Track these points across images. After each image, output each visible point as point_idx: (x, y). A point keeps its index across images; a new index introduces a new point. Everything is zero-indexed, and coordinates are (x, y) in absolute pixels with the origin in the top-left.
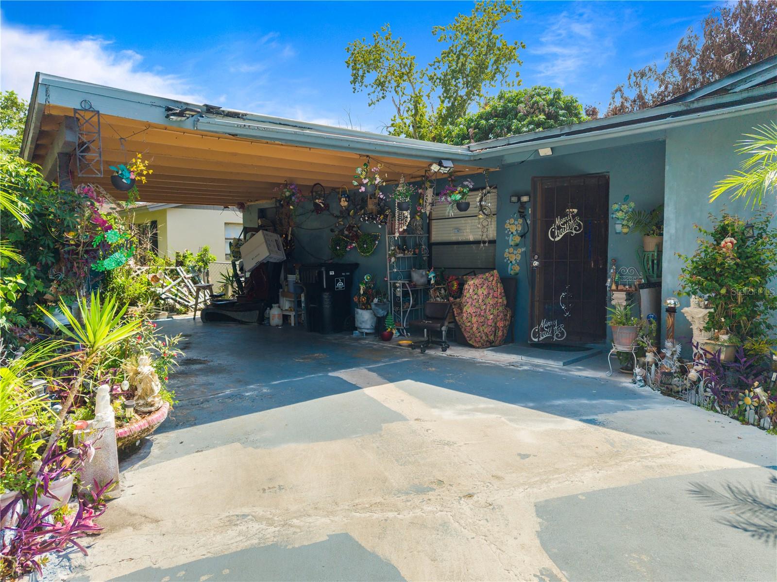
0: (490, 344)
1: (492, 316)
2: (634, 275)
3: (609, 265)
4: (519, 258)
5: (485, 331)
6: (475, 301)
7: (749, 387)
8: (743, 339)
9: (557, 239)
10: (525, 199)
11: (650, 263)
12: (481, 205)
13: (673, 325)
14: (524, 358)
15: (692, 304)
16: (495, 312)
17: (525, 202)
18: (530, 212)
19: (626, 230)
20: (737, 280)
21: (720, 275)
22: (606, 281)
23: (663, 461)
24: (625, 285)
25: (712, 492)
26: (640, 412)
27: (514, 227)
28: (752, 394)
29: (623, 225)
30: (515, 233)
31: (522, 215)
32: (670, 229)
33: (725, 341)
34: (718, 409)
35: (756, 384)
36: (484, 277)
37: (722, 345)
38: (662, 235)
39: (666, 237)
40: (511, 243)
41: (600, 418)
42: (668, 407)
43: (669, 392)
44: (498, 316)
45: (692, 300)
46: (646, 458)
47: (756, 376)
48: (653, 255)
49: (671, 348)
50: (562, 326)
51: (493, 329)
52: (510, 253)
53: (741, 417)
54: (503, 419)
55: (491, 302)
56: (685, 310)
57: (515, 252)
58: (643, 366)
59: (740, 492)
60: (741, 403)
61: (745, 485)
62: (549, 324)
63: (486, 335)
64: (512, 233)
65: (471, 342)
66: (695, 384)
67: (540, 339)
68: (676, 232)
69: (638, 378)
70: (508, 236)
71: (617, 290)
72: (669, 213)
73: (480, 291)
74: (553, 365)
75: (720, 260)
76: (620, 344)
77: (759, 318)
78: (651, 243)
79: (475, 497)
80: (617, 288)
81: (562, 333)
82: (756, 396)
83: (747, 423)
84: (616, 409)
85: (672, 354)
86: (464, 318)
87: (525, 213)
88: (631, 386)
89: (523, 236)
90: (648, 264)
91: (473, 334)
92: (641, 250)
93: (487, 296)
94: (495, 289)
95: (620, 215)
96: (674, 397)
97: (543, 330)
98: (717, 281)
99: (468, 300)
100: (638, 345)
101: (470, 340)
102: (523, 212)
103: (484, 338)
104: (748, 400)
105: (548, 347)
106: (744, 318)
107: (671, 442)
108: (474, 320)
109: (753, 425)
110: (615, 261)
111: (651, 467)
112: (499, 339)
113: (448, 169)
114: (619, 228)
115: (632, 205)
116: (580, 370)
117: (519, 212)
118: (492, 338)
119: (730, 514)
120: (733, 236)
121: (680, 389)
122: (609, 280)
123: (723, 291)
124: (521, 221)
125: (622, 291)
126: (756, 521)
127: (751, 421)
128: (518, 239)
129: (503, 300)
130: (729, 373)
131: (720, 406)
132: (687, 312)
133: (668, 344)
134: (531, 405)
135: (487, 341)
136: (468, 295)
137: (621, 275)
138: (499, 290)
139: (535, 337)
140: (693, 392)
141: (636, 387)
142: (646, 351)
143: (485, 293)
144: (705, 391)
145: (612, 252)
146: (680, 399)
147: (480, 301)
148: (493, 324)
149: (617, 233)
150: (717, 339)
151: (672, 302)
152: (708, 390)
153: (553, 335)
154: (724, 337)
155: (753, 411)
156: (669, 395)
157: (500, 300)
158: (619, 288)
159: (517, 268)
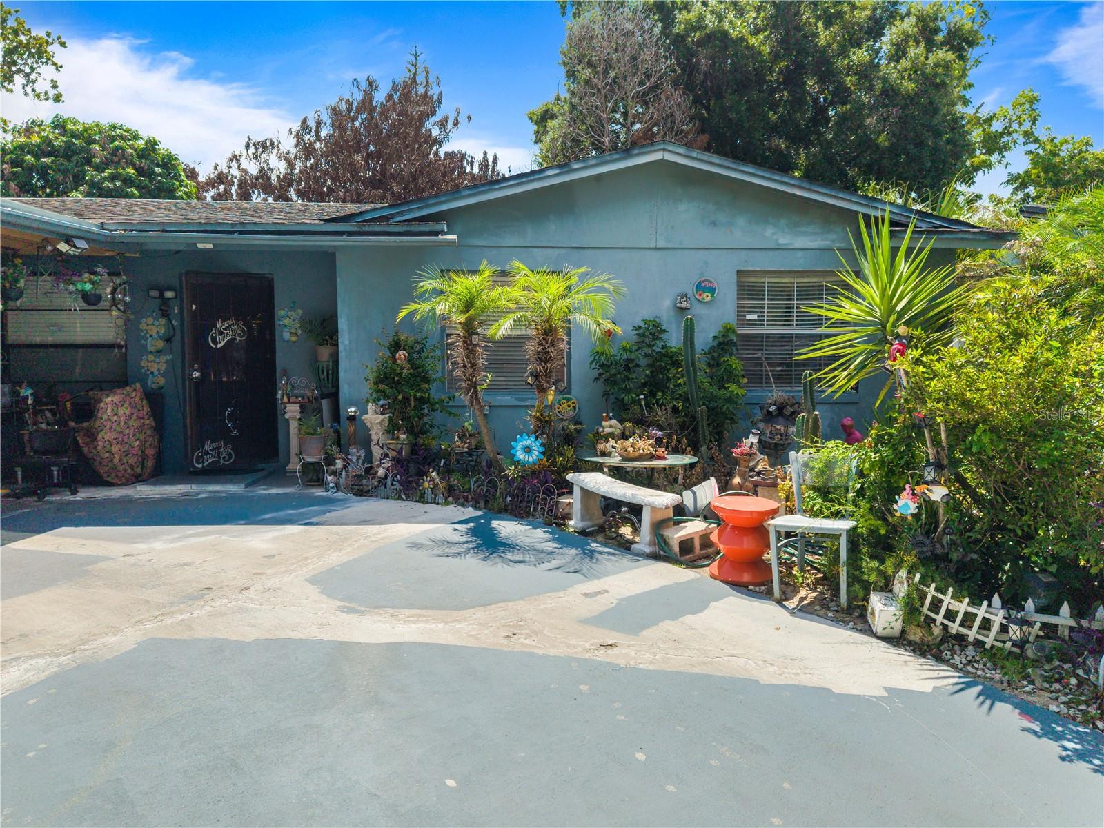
0: (137, 479)
1: (137, 443)
2: (305, 385)
3: (278, 375)
4: (163, 366)
5: (130, 462)
6: (115, 424)
7: (425, 473)
8: (416, 437)
9: (219, 346)
10: (169, 294)
11: (325, 373)
12: (113, 298)
13: (355, 433)
14: (194, 487)
15: (370, 411)
16: (142, 437)
17: (169, 299)
18: (176, 311)
19: (294, 339)
20: (411, 387)
21: (398, 382)
22: (276, 394)
23: (380, 536)
24: (297, 397)
25: (422, 544)
26: (345, 511)
27: (154, 327)
28: (429, 479)
29: (291, 333)
30: (155, 336)
31: (165, 313)
32: (345, 339)
33: (404, 440)
34: (404, 497)
35: (431, 470)
36: (125, 392)
37: (403, 444)
38: (336, 345)
39: (341, 347)
40: (150, 348)
41: (314, 520)
42: (366, 503)
43: (362, 493)
44: (146, 441)
45: (369, 408)
46: (369, 536)
47: (429, 465)
48: (328, 366)
49: (356, 453)
50: (230, 446)
51: (140, 459)
52: (148, 362)
53: (422, 499)
54: (223, 537)
55: (136, 425)
56: (365, 417)
57: (158, 360)
58: (334, 473)
59: (439, 541)
60: (421, 488)
61: (439, 536)
62: (214, 445)
63: (132, 467)
64: (151, 336)
65: (109, 479)
66: (383, 481)
67: (205, 465)
68: (350, 343)
69: (331, 485)
70: (146, 339)
71: (289, 402)
72: (343, 324)
73: (120, 411)
74: (235, 488)
75: (398, 370)
76: (308, 455)
77: (426, 419)
78: (324, 353)
79: (252, 588)
80: (289, 400)
81: (230, 456)
82: (433, 480)
83: (427, 503)
84: (324, 512)
85: (357, 460)
86: (99, 448)
87: (169, 312)
88: (325, 494)
89: (168, 340)
90: (323, 373)
91: (114, 468)
92: (315, 360)
93: (130, 417)
94: (140, 407)
95: (287, 321)
96: (365, 496)
97: (207, 453)
98: (396, 389)
99: (105, 423)
100: (326, 453)
101: (108, 476)
102: (166, 311)
103: (129, 471)
104: (426, 485)
105: (214, 473)
106: (416, 419)
107: (381, 523)
108: (115, 448)
109: (431, 503)
110: (285, 372)
111: (376, 541)
112: (148, 471)
113: (80, 251)
114: (286, 335)
115: (300, 312)
116: (265, 489)
117: (161, 310)
118: (139, 470)
119: (437, 551)
120: (404, 349)
121: (370, 488)
122: (280, 392)
123: (400, 397)
124: (163, 321)
125: (295, 403)
126: (452, 551)
127: (429, 500)
128: (160, 344)
129: (150, 422)
130: (411, 465)
131: (405, 494)
132: (366, 419)
133: (353, 450)
134: (243, 522)
135: (133, 475)
136: (105, 417)
137: (293, 386)
138: (145, 408)
139: (199, 464)
140: (383, 487)
141: (329, 494)
142: (335, 459)
143: (128, 412)
144: (392, 485)
145: (281, 361)
146: (371, 496)
147: (122, 424)
148: (140, 453)
149: (285, 341)
150: (398, 438)
151: (353, 410)
152: (394, 483)
153: (220, 458)
154: (403, 437)
155: (430, 492)
156: (361, 496)
157: (148, 422)
158: (291, 400)
159: (162, 381)
